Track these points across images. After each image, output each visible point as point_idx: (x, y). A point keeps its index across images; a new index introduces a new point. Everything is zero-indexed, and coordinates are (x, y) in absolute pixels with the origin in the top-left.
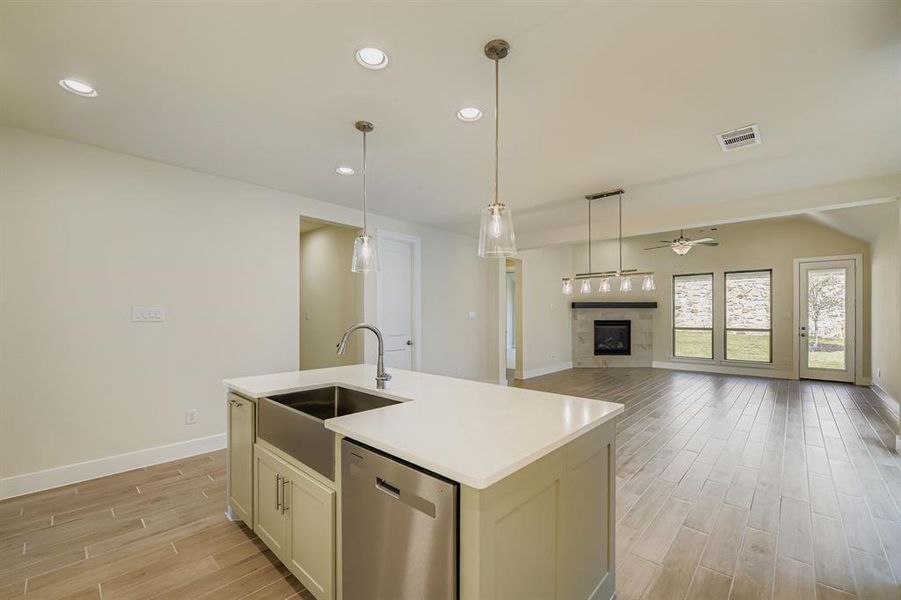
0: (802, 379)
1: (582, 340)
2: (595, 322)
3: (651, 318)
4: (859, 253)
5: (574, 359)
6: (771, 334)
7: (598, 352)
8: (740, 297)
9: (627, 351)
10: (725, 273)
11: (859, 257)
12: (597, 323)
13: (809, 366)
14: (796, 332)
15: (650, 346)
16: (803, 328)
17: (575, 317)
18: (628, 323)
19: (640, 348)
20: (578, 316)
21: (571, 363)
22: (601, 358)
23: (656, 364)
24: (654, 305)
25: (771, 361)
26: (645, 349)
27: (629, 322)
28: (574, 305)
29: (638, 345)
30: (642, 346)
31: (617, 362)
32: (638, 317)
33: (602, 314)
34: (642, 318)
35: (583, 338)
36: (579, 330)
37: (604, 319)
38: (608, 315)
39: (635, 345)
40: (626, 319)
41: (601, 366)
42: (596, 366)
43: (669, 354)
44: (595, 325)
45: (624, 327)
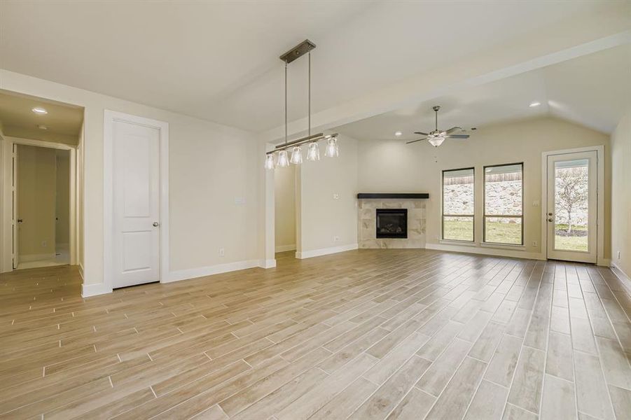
0: (549, 260)
1: (366, 225)
2: (377, 210)
3: (424, 207)
4: (601, 144)
5: (359, 241)
6: (523, 219)
7: (379, 235)
8: (512, 194)
9: (404, 235)
10: (485, 167)
11: (601, 149)
12: (379, 211)
13: (556, 248)
14: (544, 217)
15: (424, 230)
16: (550, 214)
17: (360, 206)
19: (415, 233)
20: (363, 205)
21: (357, 245)
22: (381, 240)
23: (428, 247)
24: (426, 196)
25: (523, 244)
26: (420, 233)
27: (406, 210)
28: (360, 196)
29: (414, 230)
30: (416, 230)
31: (396, 244)
32: (413, 205)
33: (383, 204)
34: (417, 207)
35: (367, 224)
36: (363, 217)
37: (385, 208)
38: (387, 204)
39: (411, 230)
40: (404, 207)
41: (382, 247)
42: (378, 247)
43: (440, 237)
44: (377, 213)
45: (401, 214)
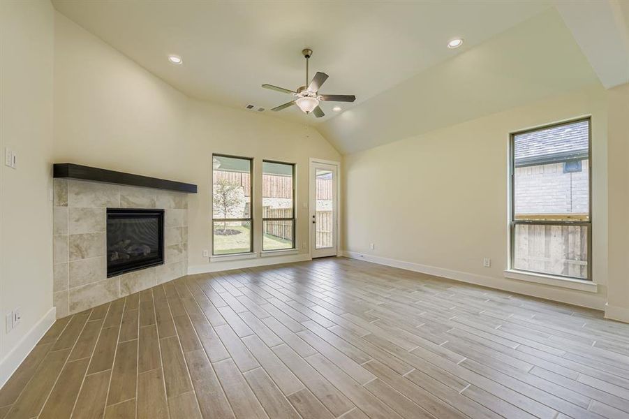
0: (314, 259)
1: (78, 250)
2: (109, 211)
3: (186, 207)
6: (294, 224)
7: (115, 268)
11: (339, 164)
12: (113, 214)
13: (317, 247)
15: (185, 245)
18: (160, 215)
19: (175, 251)
20: (69, 198)
22: (119, 280)
23: (192, 271)
25: (294, 247)
26: (181, 251)
27: (162, 212)
28: (60, 171)
30: (176, 247)
31: (146, 280)
32: (173, 204)
33: (123, 197)
34: (178, 206)
35: (84, 245)
36: (73, 229)
37: (125, 206)
38: (132, 199)
39: (169, 247)
40: (158, 206)
41: (120, 296)
42: (111, 299)
43: (208, 254)
44: (109, 217)
45: (155, 220)
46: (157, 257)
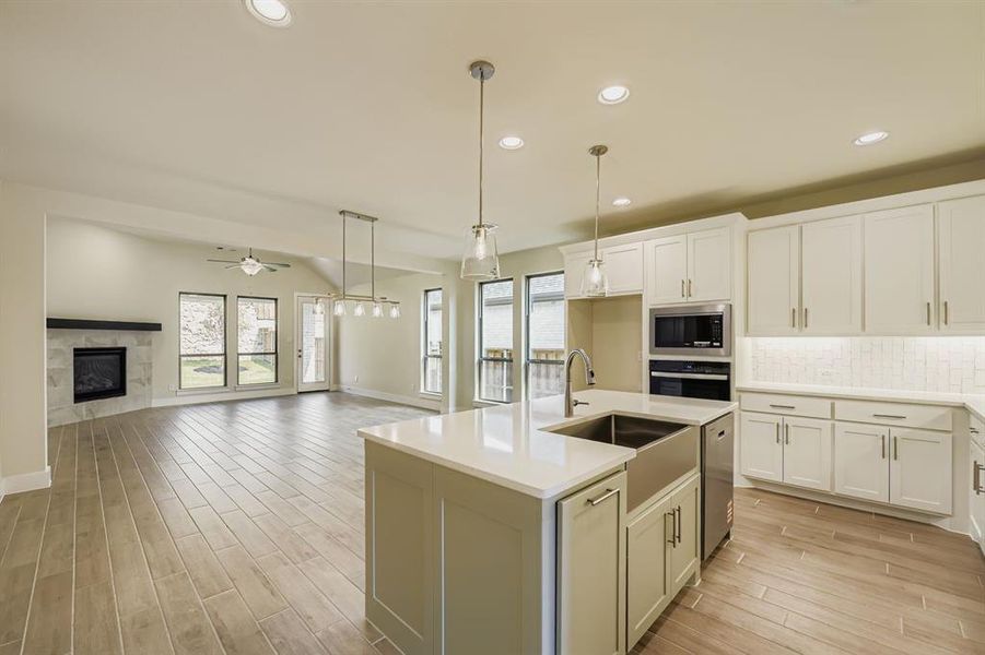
0: (300, 393)
1: (53, 381)
2: (75, 350)
3: (150, 343)
6: (277, 358)
7: (79, 397)
10: (238, 297)
12: (78, 353)
13: (304, 381)
14: (295, 353)
15: (149, 380)
16: (300, 351)
18: (122, 352)
19: (137, 385)
20: (55, 340)
22: (84, 406)
23: (156, 403)
24: (157, 327)
25: (277, 381)
26: (144, 385)
27: (124, 349)
28: (52, 324)
29: (135, 381)
30: (139, 381)
31: (109, 408)
32: (135, 342)
33: (88, 339)
34: (140, 343)
35: (56, 377)
37: (89, 346)
38: (95, 340)
39: (132, 381)
40: (120, 345)
41: (85, 419)
42: (78, 420)
43: (175, 387)
44: (75, 355)
45: (118, 357)
46: (120, 389)
